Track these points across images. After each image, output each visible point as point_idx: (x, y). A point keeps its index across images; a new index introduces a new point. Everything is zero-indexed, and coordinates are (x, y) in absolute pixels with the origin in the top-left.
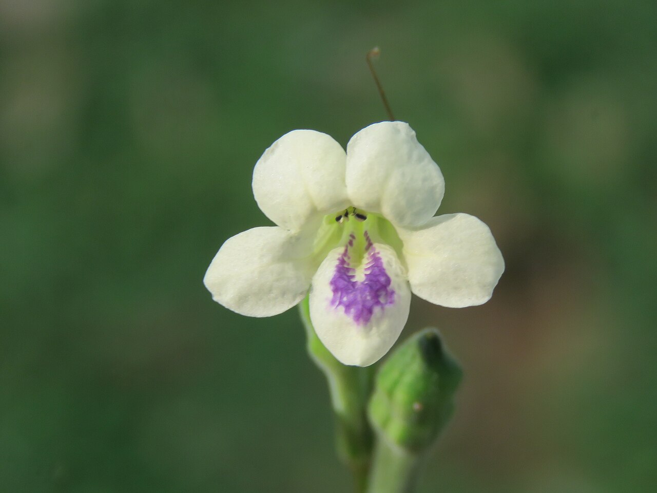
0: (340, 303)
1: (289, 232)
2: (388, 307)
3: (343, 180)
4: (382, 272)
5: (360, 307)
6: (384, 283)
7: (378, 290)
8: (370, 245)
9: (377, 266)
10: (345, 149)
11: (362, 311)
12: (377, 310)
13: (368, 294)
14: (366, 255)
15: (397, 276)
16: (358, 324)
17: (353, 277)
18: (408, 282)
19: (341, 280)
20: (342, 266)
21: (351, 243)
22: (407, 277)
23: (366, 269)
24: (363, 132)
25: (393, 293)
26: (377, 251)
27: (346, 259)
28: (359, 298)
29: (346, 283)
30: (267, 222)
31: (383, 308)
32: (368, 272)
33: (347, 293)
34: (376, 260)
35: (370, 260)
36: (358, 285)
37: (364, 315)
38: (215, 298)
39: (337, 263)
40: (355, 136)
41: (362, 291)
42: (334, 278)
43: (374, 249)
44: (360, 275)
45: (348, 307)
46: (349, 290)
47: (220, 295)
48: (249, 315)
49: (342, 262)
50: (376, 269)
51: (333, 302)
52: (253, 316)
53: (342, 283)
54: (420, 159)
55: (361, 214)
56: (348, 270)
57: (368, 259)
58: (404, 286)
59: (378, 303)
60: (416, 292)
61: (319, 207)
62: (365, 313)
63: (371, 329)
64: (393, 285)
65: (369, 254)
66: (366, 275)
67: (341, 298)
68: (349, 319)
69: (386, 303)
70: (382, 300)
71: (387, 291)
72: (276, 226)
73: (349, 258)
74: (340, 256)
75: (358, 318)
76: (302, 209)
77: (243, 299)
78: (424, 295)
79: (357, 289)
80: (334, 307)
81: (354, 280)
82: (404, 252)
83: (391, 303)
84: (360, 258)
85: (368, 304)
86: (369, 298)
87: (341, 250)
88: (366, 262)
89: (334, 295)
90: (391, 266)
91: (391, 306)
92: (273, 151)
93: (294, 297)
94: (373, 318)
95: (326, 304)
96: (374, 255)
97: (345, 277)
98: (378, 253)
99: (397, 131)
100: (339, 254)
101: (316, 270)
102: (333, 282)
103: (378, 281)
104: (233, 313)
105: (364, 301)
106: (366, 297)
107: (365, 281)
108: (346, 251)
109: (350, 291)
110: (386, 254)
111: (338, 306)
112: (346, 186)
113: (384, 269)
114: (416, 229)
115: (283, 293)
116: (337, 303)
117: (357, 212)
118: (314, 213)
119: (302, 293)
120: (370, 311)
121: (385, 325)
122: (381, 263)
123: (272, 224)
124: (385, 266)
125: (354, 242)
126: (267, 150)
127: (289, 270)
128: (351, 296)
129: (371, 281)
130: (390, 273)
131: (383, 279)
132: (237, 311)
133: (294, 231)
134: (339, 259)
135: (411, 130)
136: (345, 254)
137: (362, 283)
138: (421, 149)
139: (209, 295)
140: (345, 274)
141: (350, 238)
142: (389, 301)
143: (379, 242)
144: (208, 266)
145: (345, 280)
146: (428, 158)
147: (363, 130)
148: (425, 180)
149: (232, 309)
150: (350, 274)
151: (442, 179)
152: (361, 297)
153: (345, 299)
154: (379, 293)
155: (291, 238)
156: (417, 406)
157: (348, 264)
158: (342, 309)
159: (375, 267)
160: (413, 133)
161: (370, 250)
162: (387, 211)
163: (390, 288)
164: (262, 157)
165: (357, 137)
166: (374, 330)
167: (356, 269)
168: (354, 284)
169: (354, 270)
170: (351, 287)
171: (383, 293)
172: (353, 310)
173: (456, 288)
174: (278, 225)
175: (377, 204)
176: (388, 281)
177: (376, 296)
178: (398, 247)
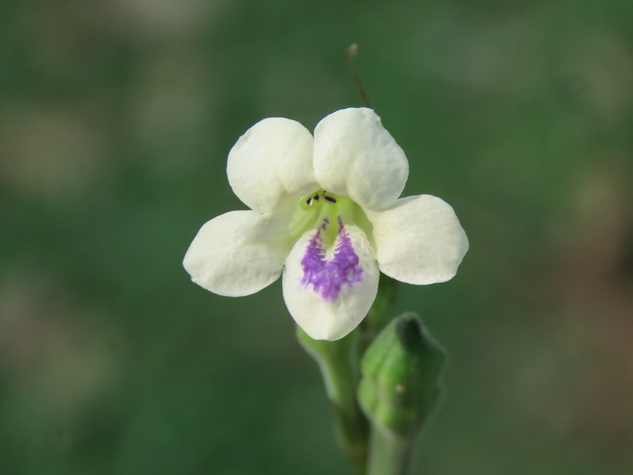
0: (310, 281)
1: (263, 215)
2: (355, 284)
3: (311, 163)
4: (351, 251)
5: (328, 284)
6: (352, 262)
7: (345, 269)
8: (342, 227)
9: (346, 246)
10: (313, 134)
11: (330, 288)
12: (344, 287)
13: (336, 272)
14: (338, 238)
15: (365, 255)
16: (326, 301)
17: (323, 256)
18: (377, 261)
19: (311, 260)
20: (312, 247)
21: (324, 226)
22: (376, 256)
23: (336, 250)
24: (329, 117)
25: (361, 271)
26: (347, 233)
27: (318, 241)
28: (327, 276)
29: (315, 262)
30: (241, 206)
31: (350, 285)
32: (338, 252)
33: (317, 272)
34: (346, 241)
35: (341, 241)
36: (328, 264)
37: (332, 292)
38: (194, 280)
39: (308, 244)
40: (322, 121)
41: (331, 269)
42: (304, 258)
43: (344, 231)
44: (330, 256)
45: (317, 284)
46: (319, 268)
47: (198, 276)
48: (225, 295)
49: (314, 243)
50: (345, 249)
51: (304, 281)
52: (229, 295)
53: (312, 262)
54: (385, 143)
55: (330, 196)
56: (319, 250)
57: (339, 241)
58: (372, 265)
59: (346, 280)
60: (384, 271)
61: (289, 190)
62: (333, 290)
63: (339, 305)
64: (361, 264)
65: (341, 236)
66: (335, 255)
67: (311, 276)
68: (318, 296)
69: (354, 281)
70: (350, 278)
71: (355, 269)
72: (251, 209)
73: (321, 240)
74: (311, 238)
75: (326, 294)
76: (272, 192)
77: (219, 279)
78: (391, 274)
79: (326, 268)
80: (304, 286)
81: (323, 260)
82: (374, 234)
83: (359, 280)
84: (333, 239)
85: (336, 282)
86: (336, 276)
87: (314, 232)
88: (337, 243)
89: (305, 274)
90: (360, 246)
91: (359, 283)
92: (246, 138)
93: (269, 277)
94: (340, 295)
95: (297, 282)
96: (344, 236)
97: (315, 257)
98: (348, 234)
99: (362, 116)
100: (312, 236)
101: (289, 252)
102: (304, 262)
103: (346, 260)
104: (210, 293)
105: (332, 278)
106: (334, 275)
107: (334, 260)
108: (319, 233)
109: (319, 270)
110: (355, 235)
111: (307, 284)
112: (313, 169)
113: (353, 249)
114: (383, 210)
115: (258, 274)
116: (307, 281)
117: (327, 195)
118: (284, 195)
119: (275, 274)
120: (338, 288)
121: (353, 301)
122: (351, 243)
123: (246, 208)
124: (353, 246)
125: (328, 226)
126: (241, 137)
127: (263, 251)
128: (320, 274)
129: (339, 260)
130: (358, 252)
131: (351, 258)
132: (214, 292)
133: (267, 214)
134: (310, 241)
135: (376, 115)
136: (318, 235)
137: (331, 262)
138: (386, 134)
139: (188, 277)
140: (315, 254)
141: (324, 222)
142: (357, 278)
143: (350, 224)
144: (187, 249)
145: (315, 259)
146: (392, 142)
147: (329, 116)
148: (389, 162)
149: (210, 290)
150: (321, 254)
151: (406, 161)
152: (329, 275)
153: (314, 277)
154: (346, 271)
155: (264, 221)
156: (399, 388)
157: (320, 246)
158: (311, 286)
159: (344, 247)
160: (379, 118)
161: (341, 233)
162: (353, 192)
163: (357, 267)
164: (236, 145)
165: (324, 122)
166: (342, 306)
167: (327, 250)
168: (323, 263)
169: (325, 251)
170: (320, 266)
171: (351, 271)
172: (321, 288)
173: (422, 267)
174: (251, 208)
175: (343, 187)
176: (356, 260)
177: (344, 273)
178: (368, 229)
